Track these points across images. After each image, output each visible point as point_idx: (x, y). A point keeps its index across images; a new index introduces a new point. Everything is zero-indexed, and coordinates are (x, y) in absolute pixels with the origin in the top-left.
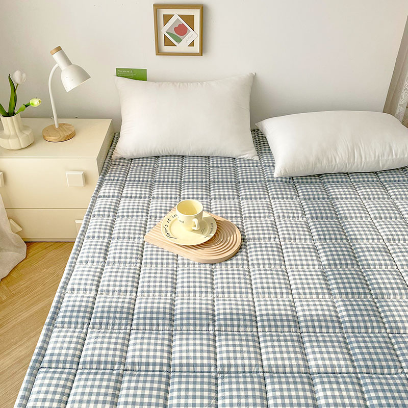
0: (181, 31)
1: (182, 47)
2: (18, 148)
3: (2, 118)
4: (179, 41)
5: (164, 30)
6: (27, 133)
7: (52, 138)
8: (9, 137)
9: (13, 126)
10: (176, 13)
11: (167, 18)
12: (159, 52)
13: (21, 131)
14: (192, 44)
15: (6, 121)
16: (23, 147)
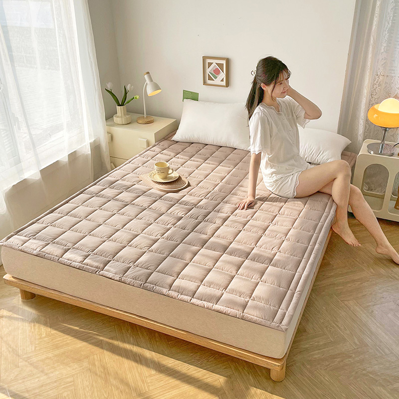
0: (217, 72)
1: (217, 81)
2: (121, 123)
3: (117, 106)
4: (216, 78)
5: (208, 71)
6: (127, 117)
7: (140, 122)
8: (118, 117)
9: (121, 112)
10: (214, 62)
11: (210, 64)
12: (205, 83)
13: (124, 115)
14: (222, 80)
15: (118, 108)
16: (124, 123)
